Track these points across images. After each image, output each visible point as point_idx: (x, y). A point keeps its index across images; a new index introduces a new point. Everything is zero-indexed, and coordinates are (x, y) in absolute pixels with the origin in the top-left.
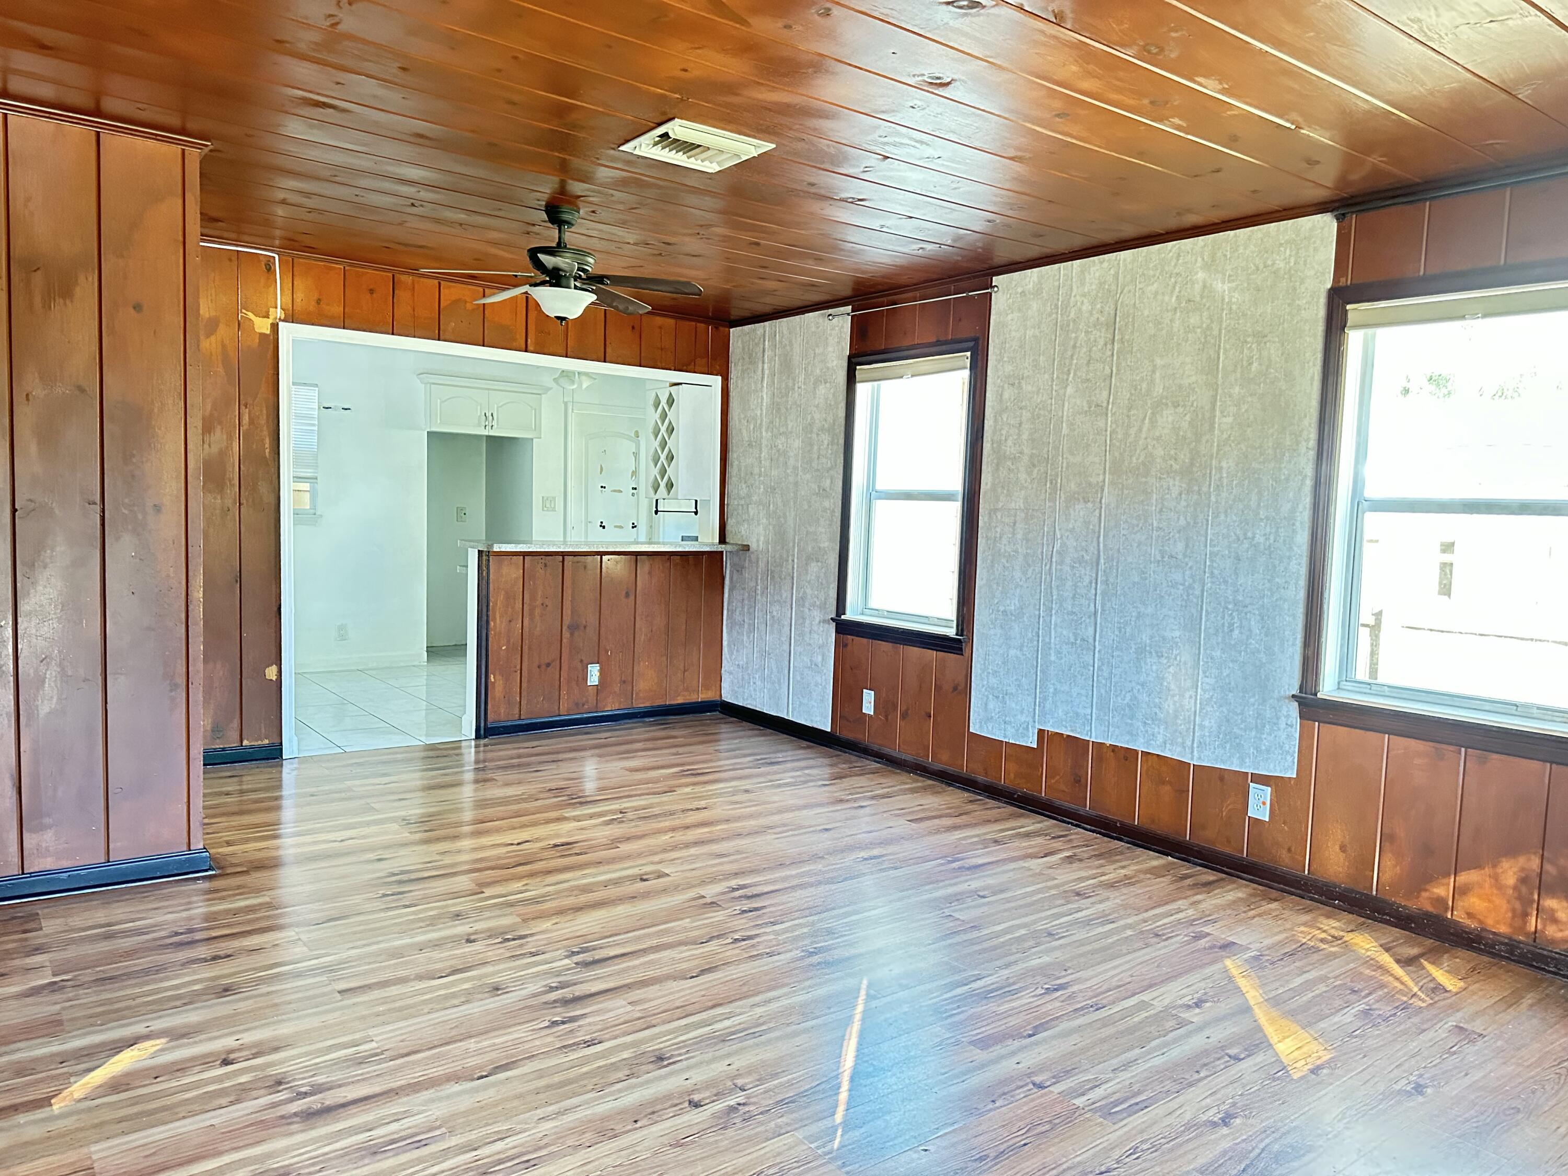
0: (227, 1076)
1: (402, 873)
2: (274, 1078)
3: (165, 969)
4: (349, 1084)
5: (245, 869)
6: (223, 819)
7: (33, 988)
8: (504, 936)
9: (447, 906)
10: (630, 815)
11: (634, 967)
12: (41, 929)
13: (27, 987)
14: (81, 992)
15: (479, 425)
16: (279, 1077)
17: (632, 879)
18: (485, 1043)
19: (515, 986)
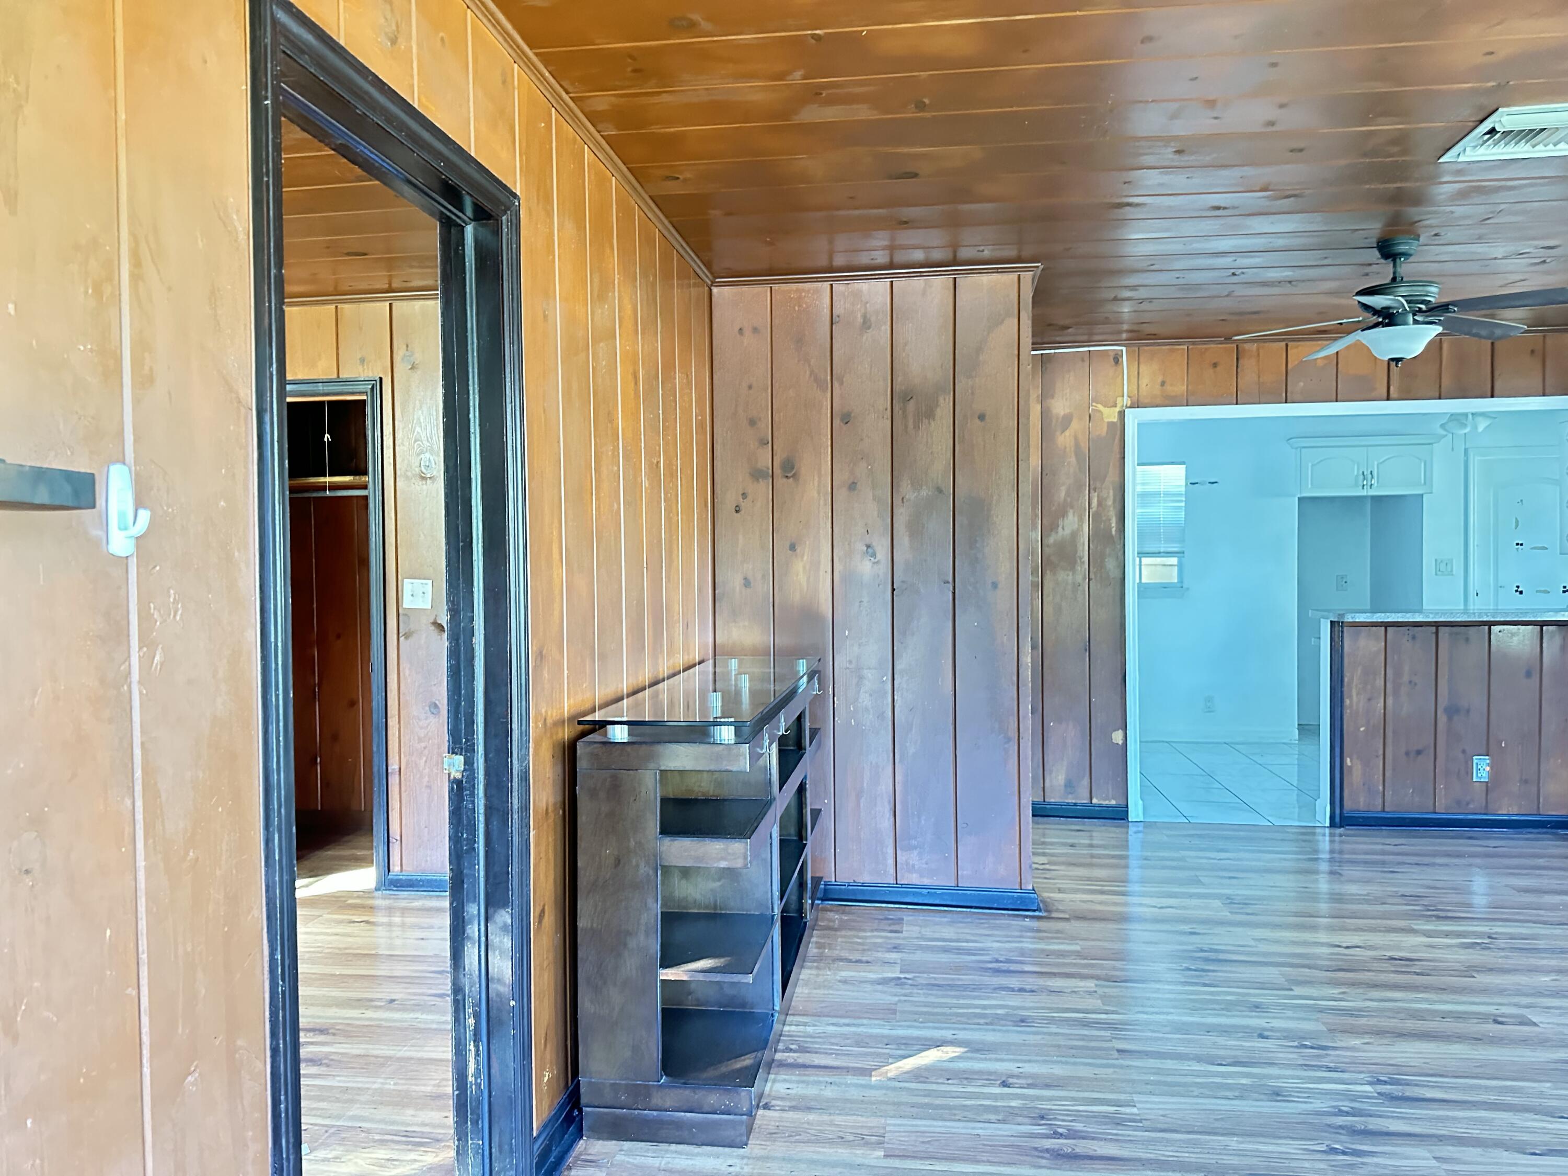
0: (1002, 1097)
1: (1211, 950)
2: (1037, 1111)
3: (981, 989)
4: (1101, 1139)
5: (1067, 916)
6: (1063, 867)
7: (884, 979)
8: (1300, 1040)
9: (1248, 994)
10: (1501, 943)
11: (1454, 1119)
12: (902, 932)
13: (880, 976)
14: (915, 991)
15: (1356, 485)
16: (1043, 1112)
17: (1483, 1018)
18: (1250, 1146)
19: (1299, 1097)
